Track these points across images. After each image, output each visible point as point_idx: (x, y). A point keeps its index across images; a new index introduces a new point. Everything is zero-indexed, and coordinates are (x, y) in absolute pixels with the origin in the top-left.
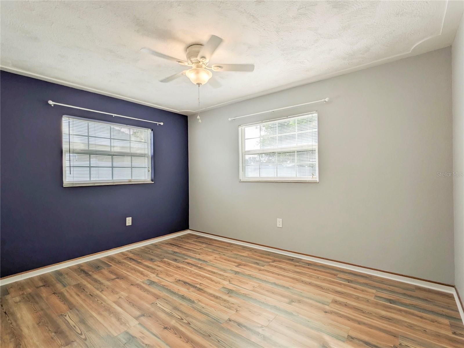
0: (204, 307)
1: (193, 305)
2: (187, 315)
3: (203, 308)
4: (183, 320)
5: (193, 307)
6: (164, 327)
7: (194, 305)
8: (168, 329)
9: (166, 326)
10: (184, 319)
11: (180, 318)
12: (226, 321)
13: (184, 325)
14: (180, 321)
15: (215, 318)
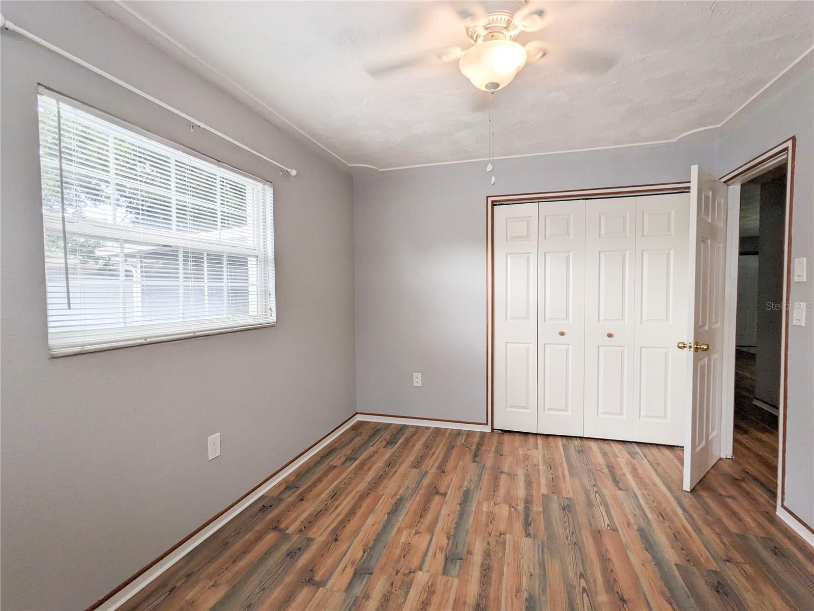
0: (528, 575)
1: (539, 594)
2: (569, 588)
3: (532, 575)
4: (584, 588)
5: (544, 591)
6: (624, 605)
7: (537, 594)
8: (621, 595)
9: (620, 604)
10: (582, 588)
11: (585, 595)
12: (534, 538)
13: (592, 580)
14: (589, 590)
15: (538, 551)
